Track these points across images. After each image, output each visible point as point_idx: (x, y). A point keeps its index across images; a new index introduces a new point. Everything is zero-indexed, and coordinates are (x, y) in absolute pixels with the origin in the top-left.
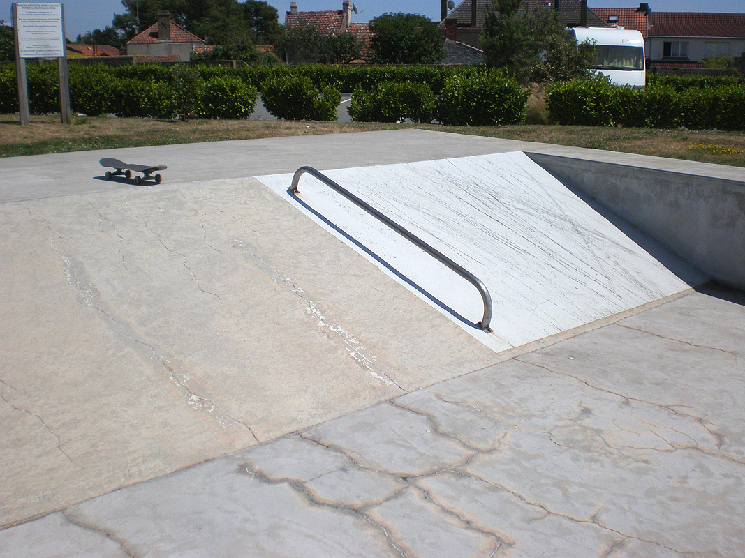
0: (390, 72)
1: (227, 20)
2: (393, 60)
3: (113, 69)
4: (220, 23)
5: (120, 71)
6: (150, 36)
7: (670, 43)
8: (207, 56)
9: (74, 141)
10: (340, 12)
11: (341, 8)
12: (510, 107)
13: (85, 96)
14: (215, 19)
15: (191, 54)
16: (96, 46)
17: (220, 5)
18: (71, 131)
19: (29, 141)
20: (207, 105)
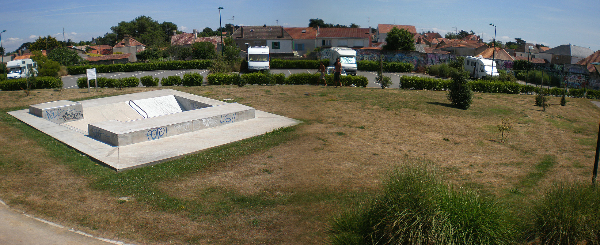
0: (196, 62)
1: (154, 33)
2: (198, 58)
3: (107, 66)
4: (151, 34)
5: (109, 66)
6: (121, 44)
7: (325, 40)
8: (142, 53)
9: (99, 96)
10: (192, 34)
11: (193, 32)
12: (198, 81)
13: (100, 83)
14: (149, 32)
15: (136, 53)
16: (101, 46)
17: (151, 26)
18: (98, 94)
19: (91, 96)
20: (128, 84)
